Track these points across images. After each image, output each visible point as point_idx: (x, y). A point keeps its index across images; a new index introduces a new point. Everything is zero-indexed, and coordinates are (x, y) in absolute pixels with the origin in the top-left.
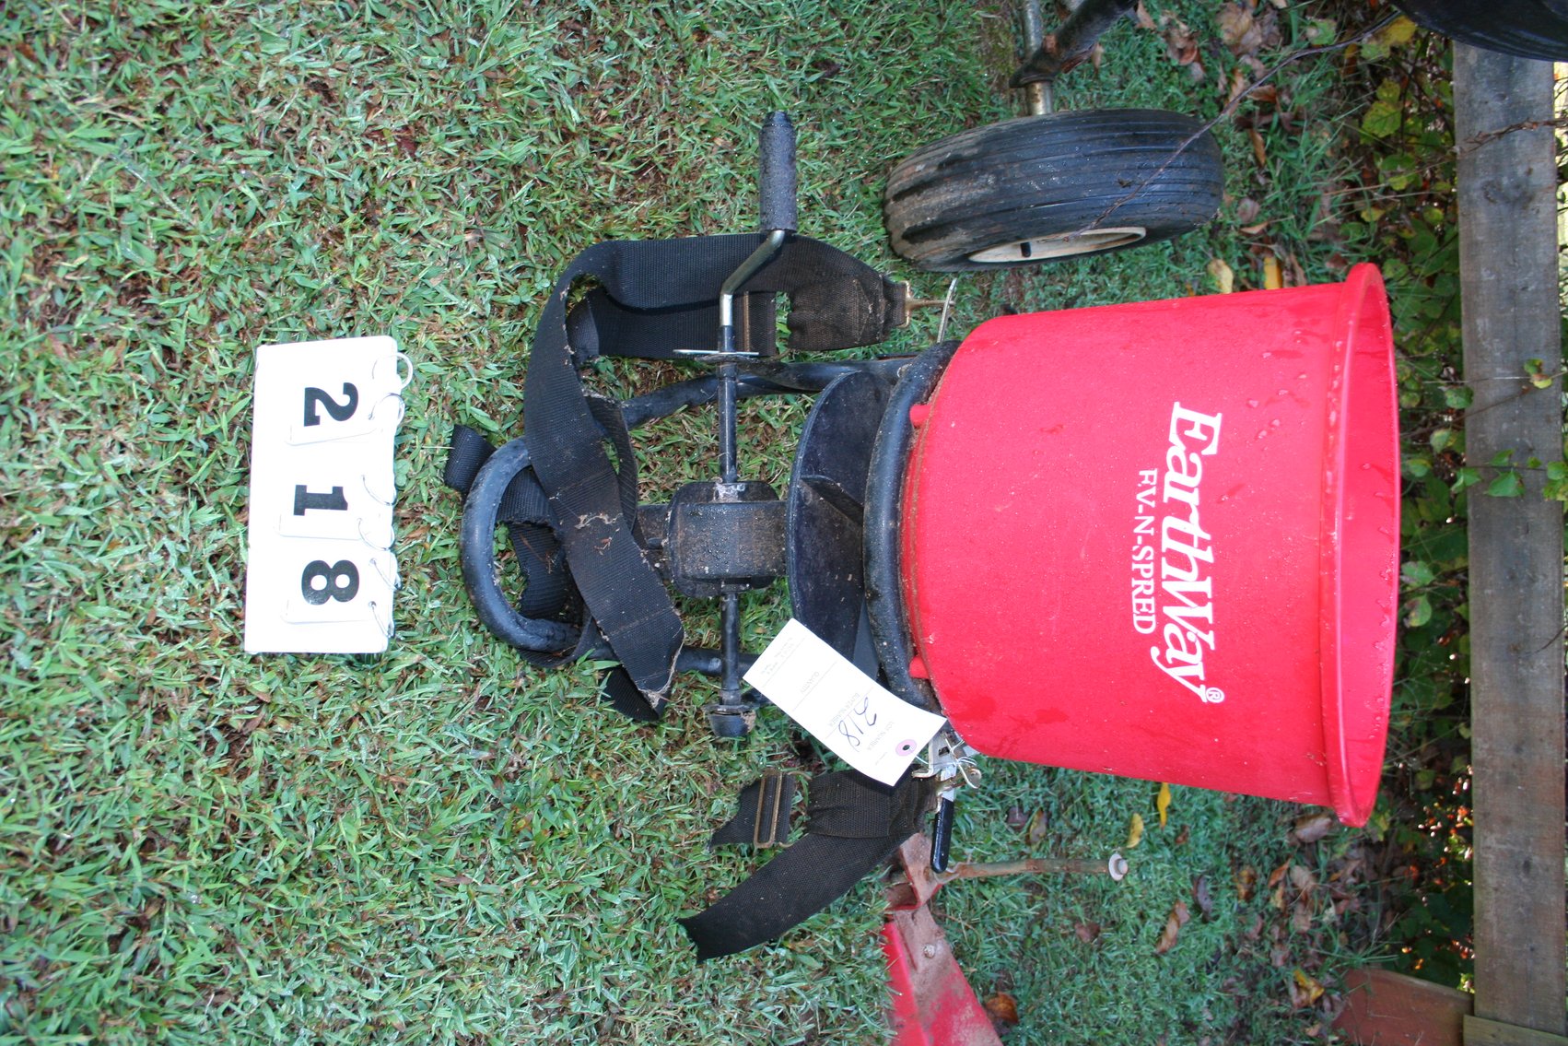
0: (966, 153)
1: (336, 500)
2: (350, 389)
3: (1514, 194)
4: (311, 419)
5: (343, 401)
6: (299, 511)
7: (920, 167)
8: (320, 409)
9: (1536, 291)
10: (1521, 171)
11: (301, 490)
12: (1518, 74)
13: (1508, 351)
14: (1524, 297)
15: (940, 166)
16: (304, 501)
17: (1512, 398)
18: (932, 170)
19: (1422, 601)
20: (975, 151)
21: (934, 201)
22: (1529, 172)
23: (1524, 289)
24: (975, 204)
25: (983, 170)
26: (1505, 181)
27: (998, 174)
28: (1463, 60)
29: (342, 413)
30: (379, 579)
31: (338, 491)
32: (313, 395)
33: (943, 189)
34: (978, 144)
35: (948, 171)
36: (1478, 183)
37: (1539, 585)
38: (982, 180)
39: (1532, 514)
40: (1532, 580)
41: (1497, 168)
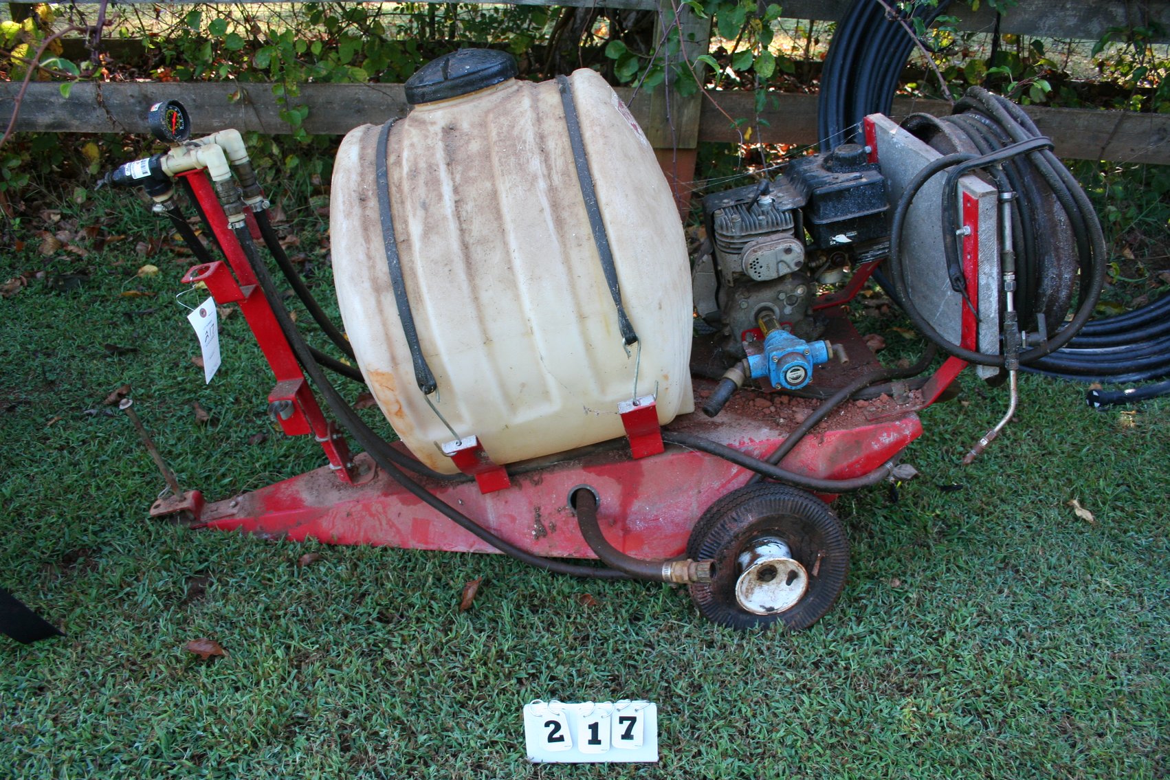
1: (594, 727)
3: (144, 104)
5: (552, 727)
6: (599, 742)
8: (556, 735)
9: (195, 94)
10: (132, 100)
11: (591, 742)
12: (82, 100)
13: (229, 110)
14: (199, 101)
16: (595, 740)
17: (255, 109)
22: (132, 96)
23: (194, 100)
26: (138, 109)
28: (77, 127)
29: (558, 727)
31: (590, 727)
36: (140, 122)
37: (361, 97)
39: (321, 100)
40: (359, 100)
41: (132, 113)
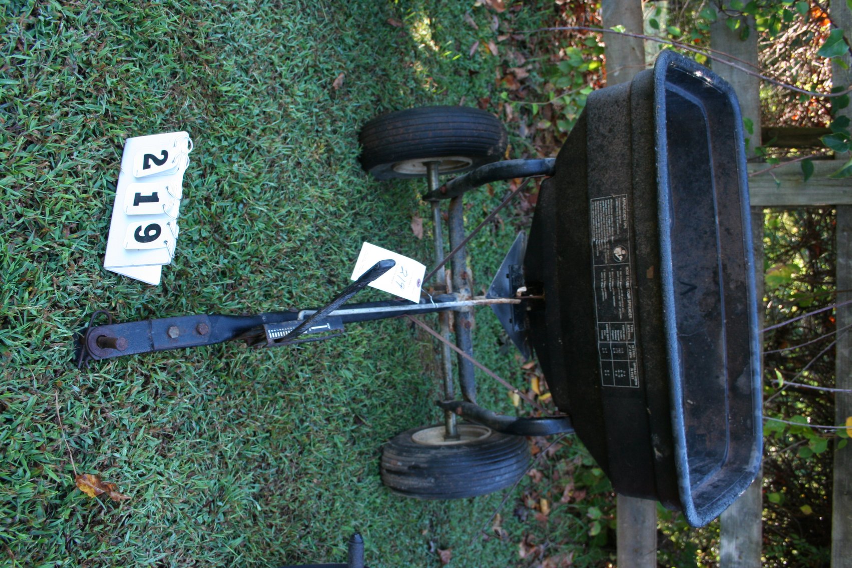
0: (422, 465)
2: (165, 153)
4: (146, 166)
7: (399, 464)
15: (410, 468)
18: (406, 468)
19: (596, 524)
20: (426, 465)
21: (406, 482)
24: (424, 489)
25: (429, 476)
27: (436, 479)
30: (170, 233)
32: (147, 157)
33: (410, 479)
34: (427, 462)
35: (413, 471)
38: (429, 479)
